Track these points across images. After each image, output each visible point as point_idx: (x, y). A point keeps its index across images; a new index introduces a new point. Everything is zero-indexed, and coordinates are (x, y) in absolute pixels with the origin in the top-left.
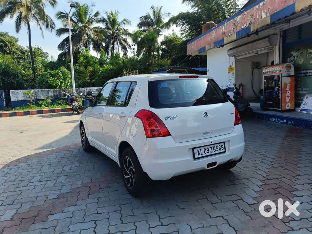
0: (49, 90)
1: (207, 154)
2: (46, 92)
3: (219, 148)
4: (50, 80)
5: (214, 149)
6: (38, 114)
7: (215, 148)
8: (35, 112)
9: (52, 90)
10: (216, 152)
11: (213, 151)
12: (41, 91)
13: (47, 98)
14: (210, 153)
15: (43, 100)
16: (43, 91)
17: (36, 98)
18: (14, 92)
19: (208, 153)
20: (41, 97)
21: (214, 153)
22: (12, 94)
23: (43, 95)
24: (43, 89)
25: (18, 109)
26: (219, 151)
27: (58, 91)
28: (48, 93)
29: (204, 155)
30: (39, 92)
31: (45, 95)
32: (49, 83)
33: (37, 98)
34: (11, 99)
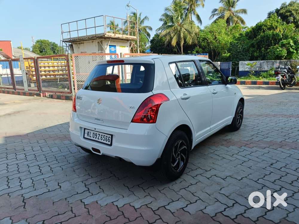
0: (274, 61)
1: (94, 139)
2: (272, 63)
3: (106, 139)
4: (278, 51)
5: (101, 137)
6: (252, 85)
7: (103, 137)
8: (250, 83)
9: (278, 61)
10: (102, 141)
11: (100, 139)
12: (266, 63)
13: (271, 69)
14: (97, 139)
15: (266, 71)
16: (268, 62)
17: (260, 69)
18: (243, 63)
19: (96, 138)
20: (266, 69)
21: (100, 140)
22: (241, 65)
23: (267, 66)
24: (269, 61)
25: (243, 78)
26: (105, 142)
27: (284, 63)
28: (273, 64)
29: (92, 138)
30: (264, 63)
31: (269, 66)
32: (276, 54)
33: (262, 69)
34: (239, 69)
